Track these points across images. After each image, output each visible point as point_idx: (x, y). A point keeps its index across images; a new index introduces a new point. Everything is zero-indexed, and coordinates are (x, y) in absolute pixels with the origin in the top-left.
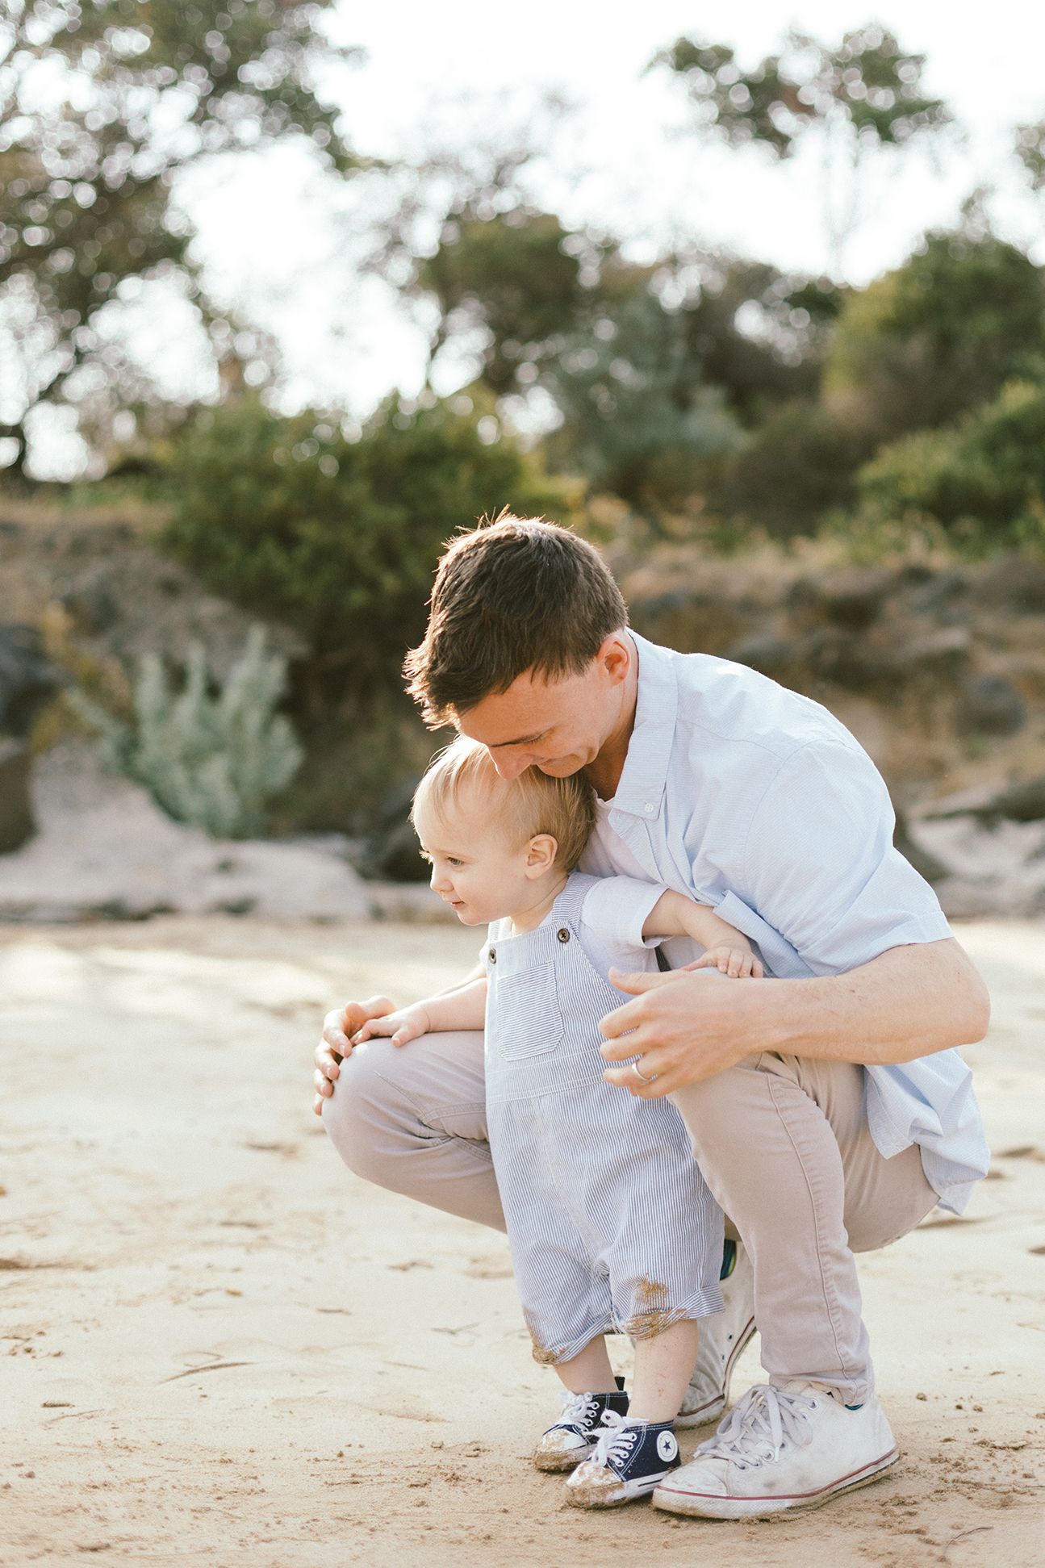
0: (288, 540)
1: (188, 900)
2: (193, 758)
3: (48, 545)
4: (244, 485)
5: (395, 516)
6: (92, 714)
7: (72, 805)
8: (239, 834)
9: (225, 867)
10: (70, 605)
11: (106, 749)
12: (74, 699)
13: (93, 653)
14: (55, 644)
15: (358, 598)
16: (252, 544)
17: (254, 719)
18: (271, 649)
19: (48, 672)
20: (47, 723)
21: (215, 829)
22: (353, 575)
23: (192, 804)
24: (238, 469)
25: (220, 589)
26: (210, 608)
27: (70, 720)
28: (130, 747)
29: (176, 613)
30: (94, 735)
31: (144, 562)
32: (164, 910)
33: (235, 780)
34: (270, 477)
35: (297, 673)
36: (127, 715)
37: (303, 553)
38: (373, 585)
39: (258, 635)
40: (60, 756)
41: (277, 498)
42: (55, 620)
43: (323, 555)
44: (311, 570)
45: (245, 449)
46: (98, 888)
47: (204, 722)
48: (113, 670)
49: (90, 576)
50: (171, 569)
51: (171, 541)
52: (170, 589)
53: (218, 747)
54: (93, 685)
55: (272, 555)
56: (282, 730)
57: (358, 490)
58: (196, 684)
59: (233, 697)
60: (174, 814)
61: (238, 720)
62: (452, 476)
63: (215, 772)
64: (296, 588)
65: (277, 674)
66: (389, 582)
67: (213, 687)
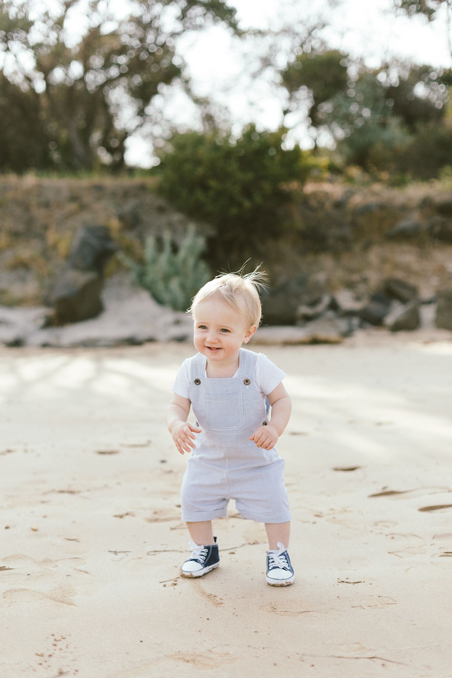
0: (205, 188)
1: (161, 336)
2: (167, 278)
3: (114, 194)
4: (188, 167)
5: (249, 176)
6: (128, 262)
7: (120, 299)
9: (177, 323)
10: (121, 218)
11: (132, 276)
12: (121, 256)
13: (130, 237)
14: (115, 234)
15: (234, 211)
17: (191, 262)
18: (198, 233)
19: (111, 245)
20: (110, 266)
21: (175, 307)
22: (232, 202)
23: (166, 297)
24: (186, 160)
25: (180, 209)
26: (176, 217)
27: (119, 264)
28: (141, 276)
29: (163, 219)
30: (128, 270)
31: (151, 200)
32: (151, 340)
33: (183, 287)
34: (198, 162)
35: (211, 242)
36: (141, 262)
37: (212, 193)
38: (240, 205)
39: (192, 228)
40: (116, 279)
41: (200, 171)
42: (115, 224)
43: (219, 194)
44: (215, 200)
45: (188, 151)
46: (125, 332)
47: (171, 263)
48: (136, 243)
49: (129, 206)
50: (160, 202)
52: (161, 210)
53: (177, 273)
54: (129, 250)
55: (199, 195)
56: (202, 265)
57: (233, 166)
58: (168, 248)
59: (182, 253)
60: (159, 300)
61: (185, 262)
63: (175, 284)
64: (209, 208)
65: (201, 243)
66: (247, 204)
67: (175, 249)
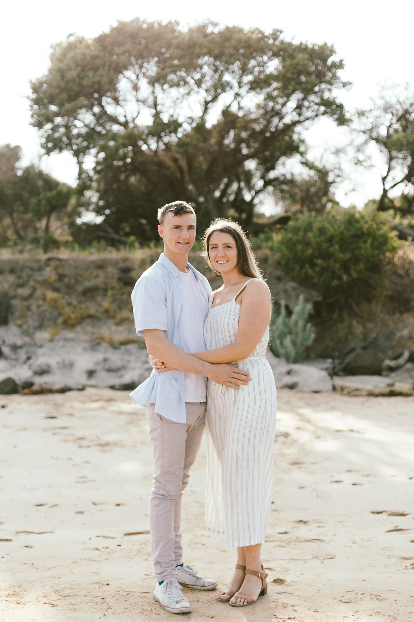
0: (313, 265)
2: (282, 337)
4: (300, 247)
8: (296, 361)
9: (289, 373)
15: (335, 282)
16: (302, 267)
17: (301, 324)
18: (307, 300)
21: (289, 359)
22: (334, 275)
23: (282, 351)
24: (299, 242)
25: (294, 279)
26: (291, 285)
29: (281, 287)
31: (270, 270)
33: (294, 343)
34: (308, 244)
35: (317, 306)
37: (317, 269)
38: (340, 278)
39: (302, 296)
41: (309, 251)
43: (324, 269)
44: (320, 274)
47: (286, 325)
50: (278, 273)
51: (279, 263)
52: (279, 279)
53: (290, 332)
55: (308, 269)
56: (309, 325)
58: (283, 311)
59: (294, 317)
60: (276, 354)
61: (296, 323)
62: (365, 242)
63: (287, 341)
64: (315, 280)
65: (309, 307)
66: (345, 277)
67: (289, 313)
